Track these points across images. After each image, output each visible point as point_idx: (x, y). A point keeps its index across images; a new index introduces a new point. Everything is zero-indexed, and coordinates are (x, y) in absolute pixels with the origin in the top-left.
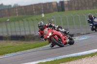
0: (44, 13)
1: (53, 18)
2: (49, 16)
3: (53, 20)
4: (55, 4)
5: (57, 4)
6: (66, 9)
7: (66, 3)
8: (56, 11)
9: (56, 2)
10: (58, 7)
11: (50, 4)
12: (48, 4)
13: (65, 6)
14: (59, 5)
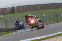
0: (2, 15)
1: (7, 18)
2: (5, 16)
3: (7, 19)
4: (9, 9)
5: (10, 9)
6: (16, 12)
7: (15, 8)
8: (9, 13)
9: (9, 8)
10: (10, 11)
11: (6, 9)
12: (4, 9)
13: (15, 10)
14: (11, 9)
